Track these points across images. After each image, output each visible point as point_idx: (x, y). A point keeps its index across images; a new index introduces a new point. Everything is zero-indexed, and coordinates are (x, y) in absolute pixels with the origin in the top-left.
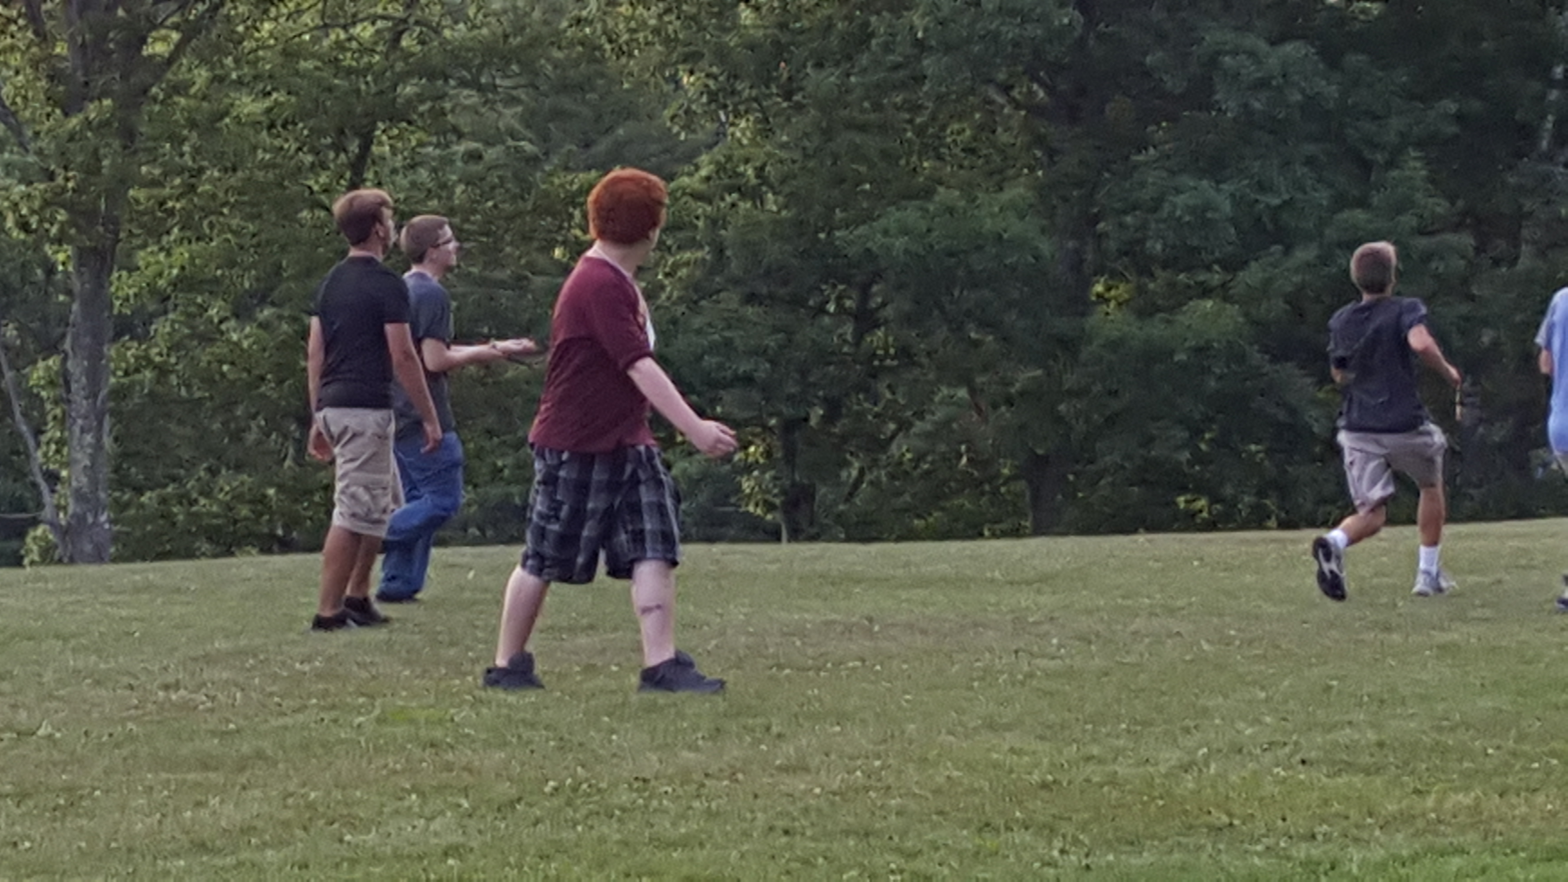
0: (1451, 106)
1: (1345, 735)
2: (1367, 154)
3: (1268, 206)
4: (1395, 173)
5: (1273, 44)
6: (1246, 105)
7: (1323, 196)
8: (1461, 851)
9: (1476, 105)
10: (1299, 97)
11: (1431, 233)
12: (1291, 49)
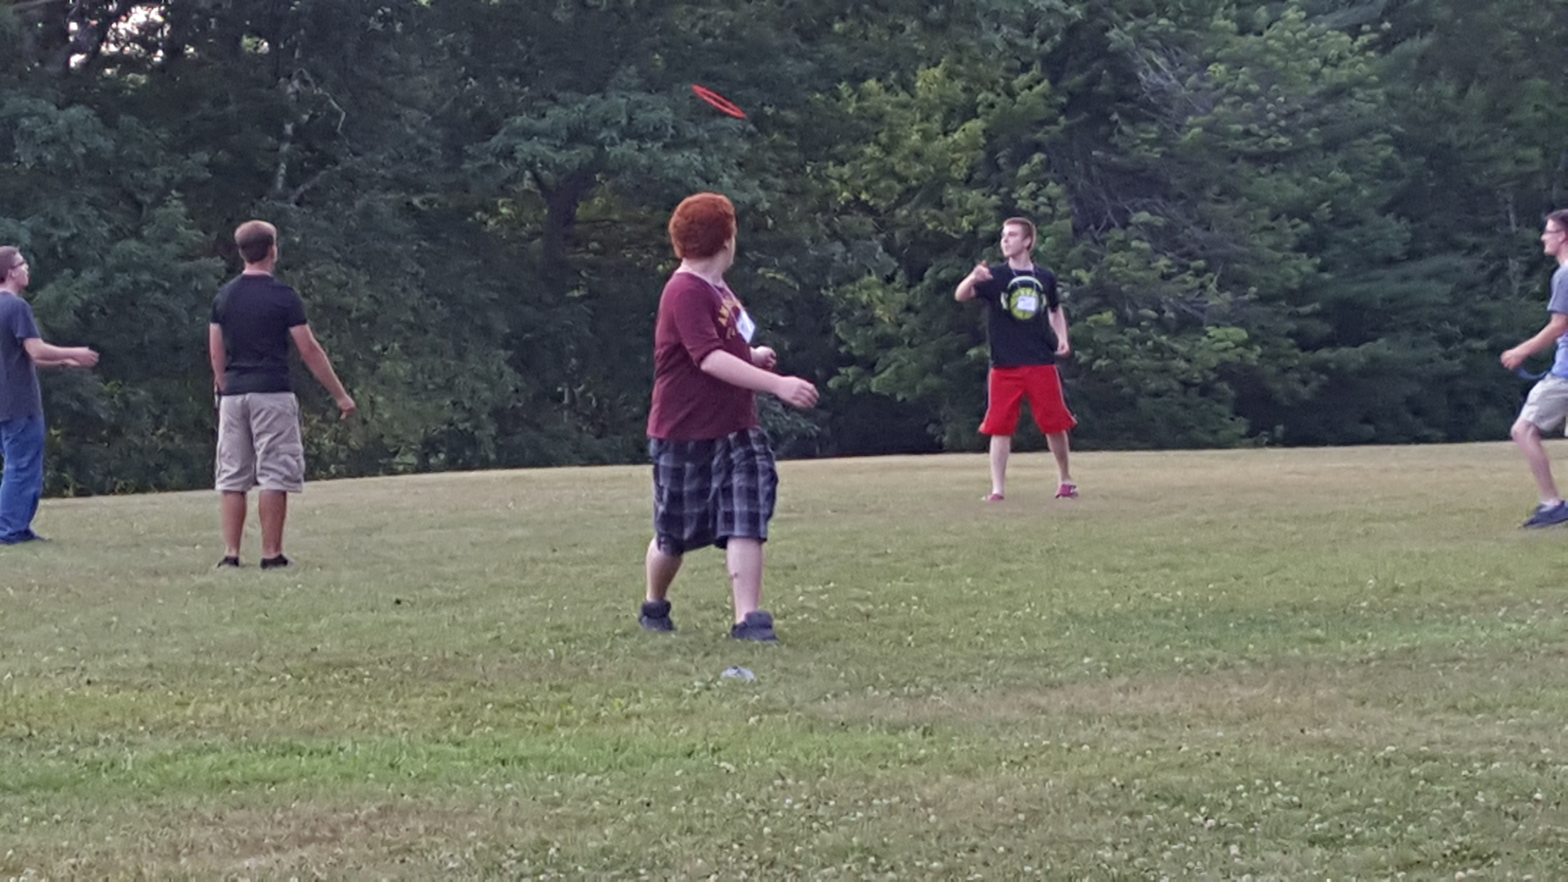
0: (204, 157)
1: (120, 661)
2: (139, 197)
3: (60, 238)
4: (160, 211)
5: (59, 108)
6: (39, 158)
7: (104, 230)
8: (213, 750)
9: (223, 155)
10: (83, 151)
11: (191, 259)
12: (76, 112)
